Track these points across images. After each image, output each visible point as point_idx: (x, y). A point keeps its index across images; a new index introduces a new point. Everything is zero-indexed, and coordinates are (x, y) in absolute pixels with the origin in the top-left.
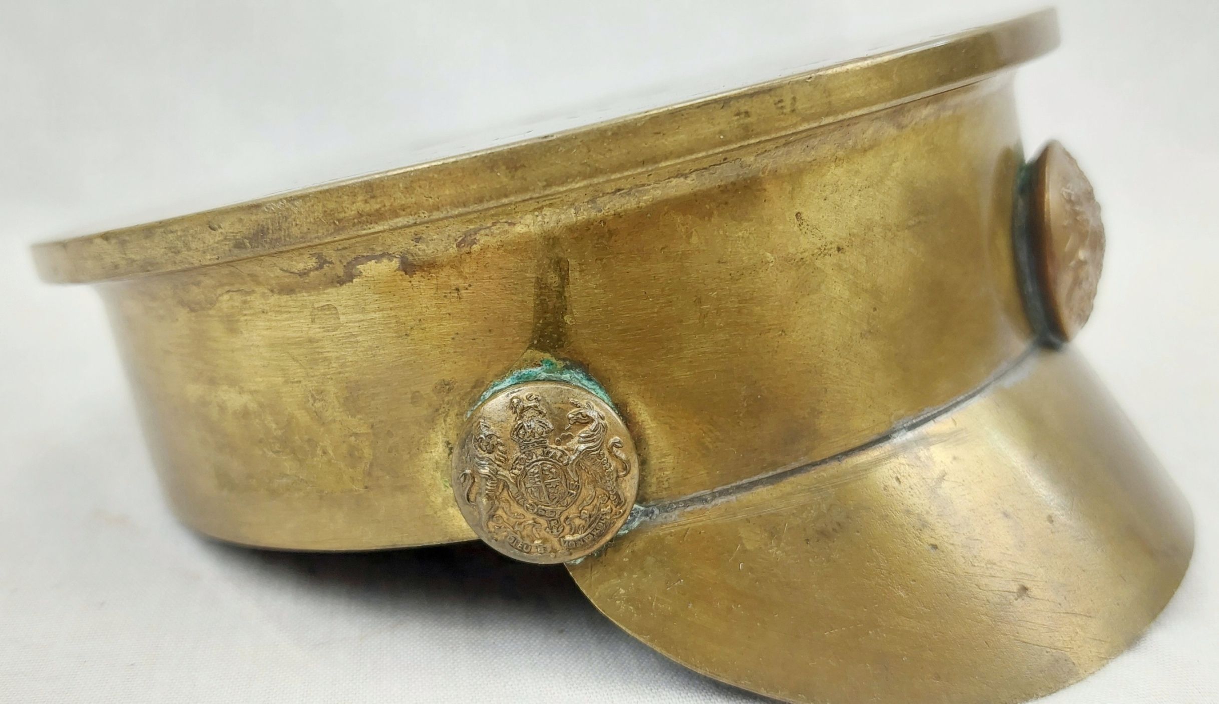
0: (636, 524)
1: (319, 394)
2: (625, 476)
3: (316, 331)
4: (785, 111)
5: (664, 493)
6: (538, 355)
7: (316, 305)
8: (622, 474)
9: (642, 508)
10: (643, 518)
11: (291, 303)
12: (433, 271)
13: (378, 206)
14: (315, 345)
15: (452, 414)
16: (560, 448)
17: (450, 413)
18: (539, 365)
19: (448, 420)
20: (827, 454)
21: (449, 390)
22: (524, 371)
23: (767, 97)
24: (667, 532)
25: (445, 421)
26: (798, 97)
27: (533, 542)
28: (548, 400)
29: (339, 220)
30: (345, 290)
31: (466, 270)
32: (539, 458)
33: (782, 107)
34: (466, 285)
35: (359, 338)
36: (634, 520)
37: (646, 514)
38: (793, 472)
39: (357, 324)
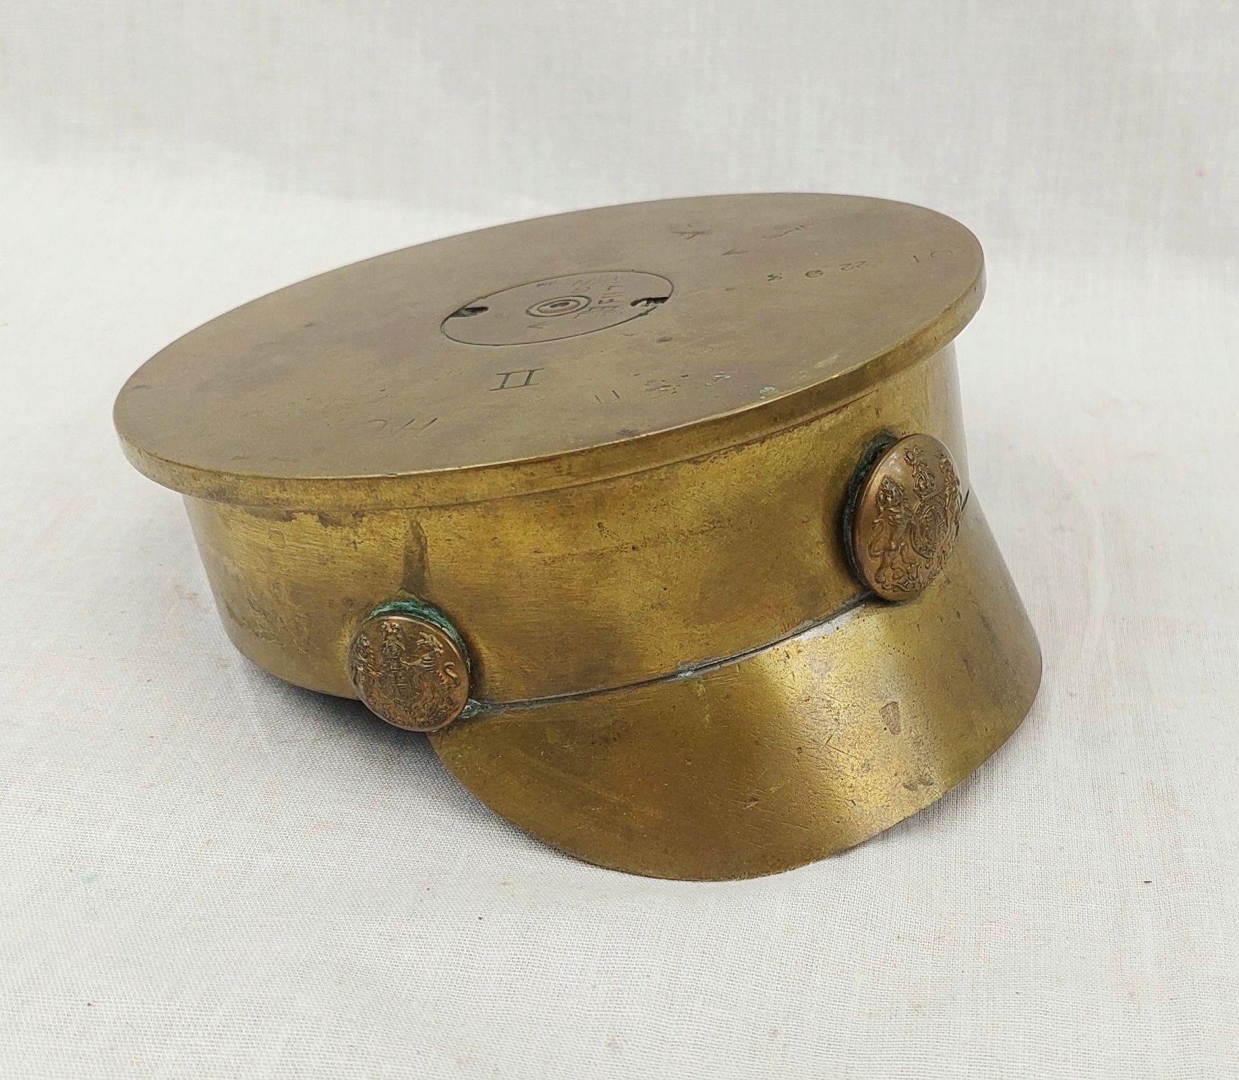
0: (475, 713)
1: (276, 585)
2: (455, 687)
3: (271, 544)
4: (562, 473)
5: (495, 696)
6: (407, 595)
7: (272, 529)
8: (453, 686)
9: (479, 704)
10: (481, 710)
11: (257, 522)
12: (339, 527)
13: (288, 497)
14: (273, 553)
15: (354, 619)
16: (409, 664)
17: (353, 619)
18: (408, 602)
19: (352, 623)
20: (618, 684)
21: (352, 604)
22: (398, 604)
23: (548, 465)
24: (495, 722)
25: (350, 623)
26: (573, 465)
27: (396, 717)
28: (405, 630)
29: (266, 499)
30: (287, 525)
31: (360, 531)
32: (395, 668)
33: (560, 471)
34: (360, 541)
35: (297, 558)
36: (474, 710)
37: (482, 707)
38: (593, 694)
39: (295, 548)
